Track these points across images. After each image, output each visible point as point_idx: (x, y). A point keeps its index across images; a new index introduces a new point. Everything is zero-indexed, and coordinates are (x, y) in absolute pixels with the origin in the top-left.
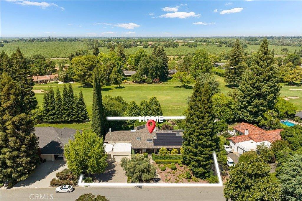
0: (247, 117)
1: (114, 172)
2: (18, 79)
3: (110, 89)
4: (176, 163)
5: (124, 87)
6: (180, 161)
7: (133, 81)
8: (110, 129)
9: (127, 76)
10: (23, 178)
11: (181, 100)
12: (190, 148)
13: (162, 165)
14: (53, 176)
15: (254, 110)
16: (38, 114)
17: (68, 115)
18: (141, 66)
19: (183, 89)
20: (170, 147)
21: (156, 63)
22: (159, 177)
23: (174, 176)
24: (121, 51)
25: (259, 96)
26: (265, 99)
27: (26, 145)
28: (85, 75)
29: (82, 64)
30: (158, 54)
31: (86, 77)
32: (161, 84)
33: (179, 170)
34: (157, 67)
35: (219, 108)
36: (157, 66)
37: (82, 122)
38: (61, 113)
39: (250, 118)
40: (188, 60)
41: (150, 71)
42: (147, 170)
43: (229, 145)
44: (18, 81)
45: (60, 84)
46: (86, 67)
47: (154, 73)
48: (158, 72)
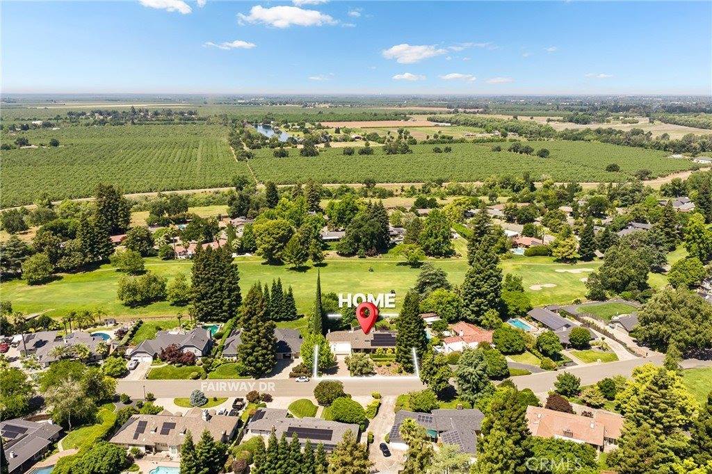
0: (469, 316)
1: (338, 368)
4: (390, 361)
5: (326, 265)
6: (394, 359)
7: (337, 253)
8: (329, 330)
9: (326, 240)
10: (269, 371)
11: (403, 288)
12: (401, 347)
13: (378, 363)
14: (288, 370)
15: (475, 309)
17: (277, 313)
19: (408, 267)
20: (386, 347)
21: (371, 229)
22: (376, 371)
23: (389, 371)
25: (481, 295)
26: (485, 299)
28: (273, 249)
29: (269, 234)
30: (374, 213)
31: (274, 252)
32: (378, 257)
33: (392, 366)
34: (372, 234)
35: (441, 306)
36: (372, 232)
37: (292, 319)
39: (473, 317)
41: (363, 239)
42: (367, 364)
43: (442, 345)
46: (274, 238)
47: (369, 242)
48: (375, 241)
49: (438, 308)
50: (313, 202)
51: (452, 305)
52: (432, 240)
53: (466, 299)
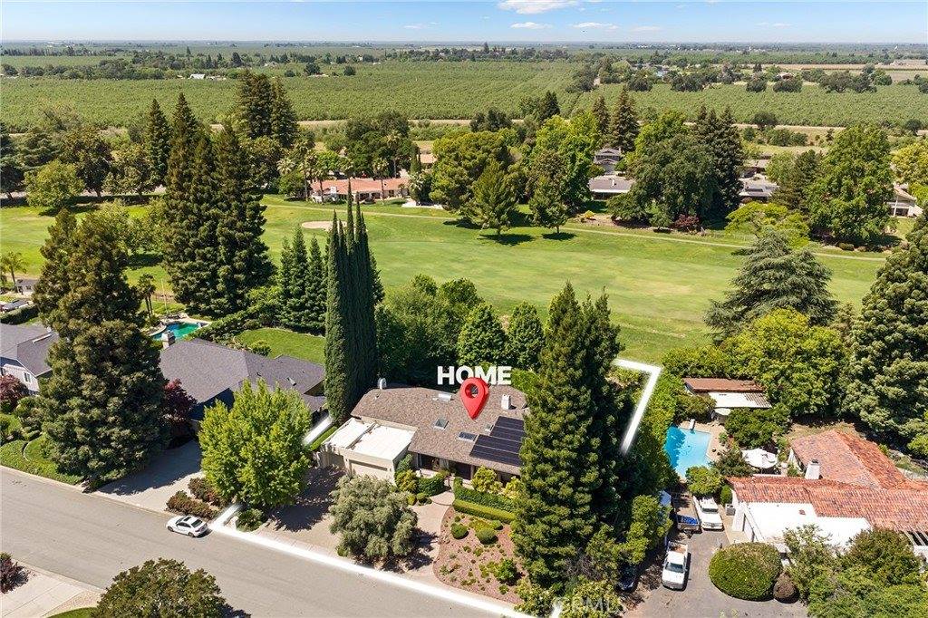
0: (870, 412)
2: (225, 205)
3: (527, 238)
5: (569, 236)
7: (613, 218)
8: (381, 382)
13: (464, 519)
15: (893, 391)
16: (266, 303)
18: (642, 170)
22: (434, 553)
23: (473, 562)
24: (624, 110)
27: (121, 397)
29: (457, 158)
30: (706, 134)
32: (699, 234)
33: (499, 547)
34: (691, 178)
35: (776, 363)
38: (319, 305)
39: (881, 416)
40: (811, 162)
41: (668, 190)
43: (726, 501)
44: (224, 211)
45: (406, 209)
46: (466, 168)
47: (681, 198)
48: (695, 197)
49: (763, 368)
50: (622, 132)
51: (815, 366)
52: (839, 203)
53: (866, 354)
